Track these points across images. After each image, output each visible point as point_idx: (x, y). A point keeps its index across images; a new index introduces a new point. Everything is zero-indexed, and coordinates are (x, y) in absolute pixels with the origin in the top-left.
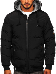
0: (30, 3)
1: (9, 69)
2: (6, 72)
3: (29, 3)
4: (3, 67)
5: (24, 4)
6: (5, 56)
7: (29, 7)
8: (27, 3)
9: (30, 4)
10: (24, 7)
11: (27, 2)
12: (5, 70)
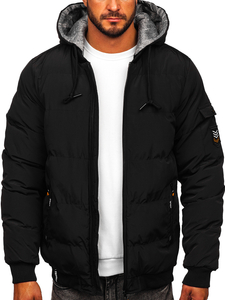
0: (126, 11)
1: (34, 279)
2: (21, 292)
3: (121, 12)
4: (8, 268)
5: (104, 17)
6: (16, 224)
7: (120, 27)
8: (116, 13)
9: (124, 17)
10: (99, 27)
11: (114, 8)
12: (16, 281)
